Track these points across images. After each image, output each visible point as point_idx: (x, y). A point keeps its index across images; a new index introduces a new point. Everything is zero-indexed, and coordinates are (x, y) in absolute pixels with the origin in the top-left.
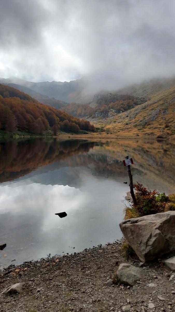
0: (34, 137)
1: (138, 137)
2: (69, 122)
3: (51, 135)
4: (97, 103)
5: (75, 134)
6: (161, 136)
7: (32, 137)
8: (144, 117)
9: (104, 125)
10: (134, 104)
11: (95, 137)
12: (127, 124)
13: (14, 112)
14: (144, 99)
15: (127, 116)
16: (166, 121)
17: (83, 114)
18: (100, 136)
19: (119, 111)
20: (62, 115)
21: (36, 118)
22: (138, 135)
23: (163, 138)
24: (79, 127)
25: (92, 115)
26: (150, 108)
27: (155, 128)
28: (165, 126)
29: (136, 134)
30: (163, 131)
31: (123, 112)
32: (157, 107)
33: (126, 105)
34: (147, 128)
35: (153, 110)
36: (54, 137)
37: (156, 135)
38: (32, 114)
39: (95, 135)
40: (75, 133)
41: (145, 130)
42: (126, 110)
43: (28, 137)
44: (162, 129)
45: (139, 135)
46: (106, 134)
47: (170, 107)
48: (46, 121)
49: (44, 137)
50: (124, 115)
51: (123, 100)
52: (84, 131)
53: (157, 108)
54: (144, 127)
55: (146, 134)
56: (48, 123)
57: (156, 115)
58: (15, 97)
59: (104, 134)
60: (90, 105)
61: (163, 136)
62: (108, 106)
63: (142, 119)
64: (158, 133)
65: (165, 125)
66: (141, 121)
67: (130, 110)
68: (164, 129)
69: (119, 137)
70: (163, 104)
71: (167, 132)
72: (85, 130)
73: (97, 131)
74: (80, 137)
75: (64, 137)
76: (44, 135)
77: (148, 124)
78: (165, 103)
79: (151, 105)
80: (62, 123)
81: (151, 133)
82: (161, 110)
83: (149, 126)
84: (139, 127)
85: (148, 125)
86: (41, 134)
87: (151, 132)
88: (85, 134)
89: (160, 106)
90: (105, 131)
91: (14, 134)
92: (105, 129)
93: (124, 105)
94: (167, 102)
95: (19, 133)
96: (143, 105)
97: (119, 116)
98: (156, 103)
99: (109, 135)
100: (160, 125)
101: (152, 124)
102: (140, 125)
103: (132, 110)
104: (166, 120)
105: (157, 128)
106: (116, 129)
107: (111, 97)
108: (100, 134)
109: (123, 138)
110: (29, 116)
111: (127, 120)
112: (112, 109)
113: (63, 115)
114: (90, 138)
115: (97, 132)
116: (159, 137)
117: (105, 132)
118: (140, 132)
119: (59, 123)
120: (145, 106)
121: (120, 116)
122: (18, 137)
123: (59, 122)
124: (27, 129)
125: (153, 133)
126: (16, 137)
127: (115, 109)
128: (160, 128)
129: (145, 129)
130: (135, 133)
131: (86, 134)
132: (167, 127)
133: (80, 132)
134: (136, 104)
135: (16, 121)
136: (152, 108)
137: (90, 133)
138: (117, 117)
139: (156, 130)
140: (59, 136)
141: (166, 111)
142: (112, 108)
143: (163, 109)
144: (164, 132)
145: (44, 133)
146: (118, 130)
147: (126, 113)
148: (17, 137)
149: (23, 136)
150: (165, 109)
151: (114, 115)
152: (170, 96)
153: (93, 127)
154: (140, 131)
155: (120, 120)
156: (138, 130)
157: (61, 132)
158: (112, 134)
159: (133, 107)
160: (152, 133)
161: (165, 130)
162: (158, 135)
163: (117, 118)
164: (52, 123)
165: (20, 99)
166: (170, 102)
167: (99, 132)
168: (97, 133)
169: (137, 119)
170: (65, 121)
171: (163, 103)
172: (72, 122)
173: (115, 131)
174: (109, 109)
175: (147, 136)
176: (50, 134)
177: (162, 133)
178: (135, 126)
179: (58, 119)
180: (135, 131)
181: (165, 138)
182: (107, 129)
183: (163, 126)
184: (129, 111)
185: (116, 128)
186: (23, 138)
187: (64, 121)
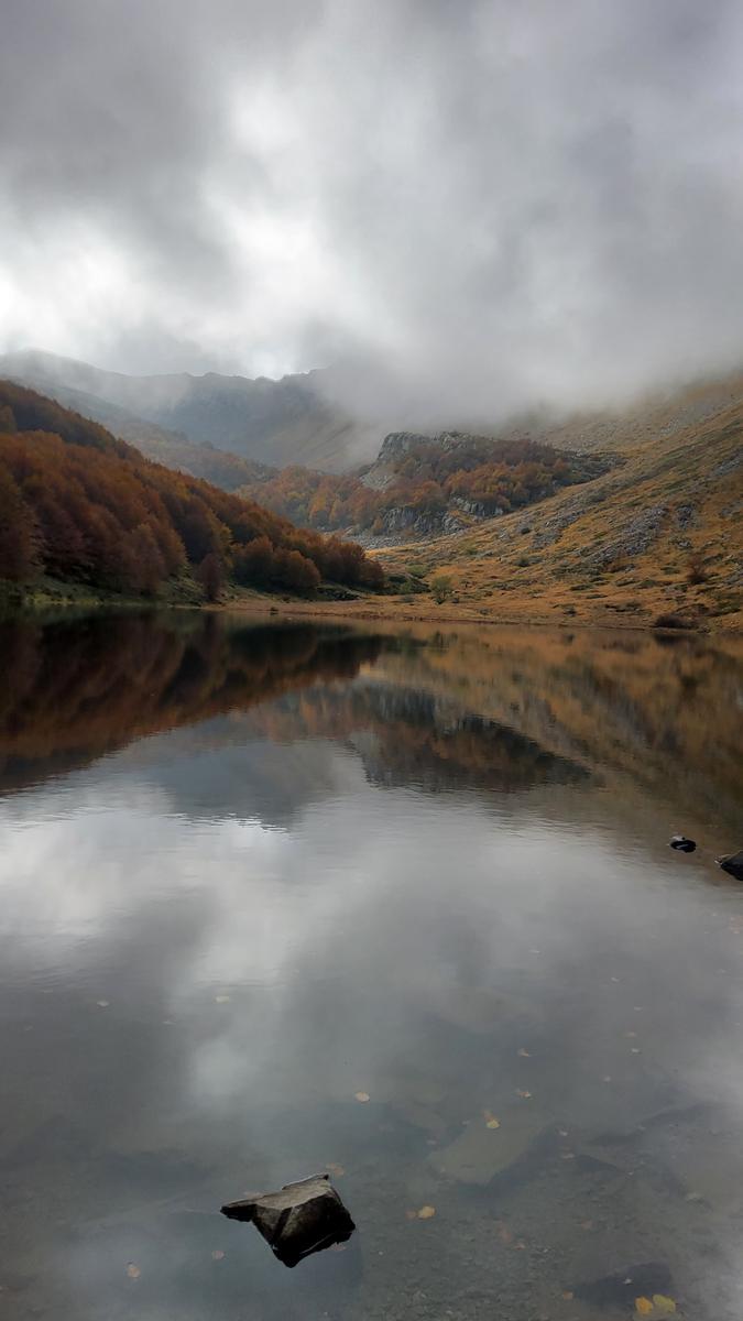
0: (119, 603)
1: (571, 620)
2: (275, 545)
3: (191, 599)
4: (396, 472)
5: (296, 599)
6: (674, 617)
7: (106, 603)
8: (597, 537)
9: (425, 567)
10: (554, 478)
11: (386, 614)
12: (524, 564)
13: (33, 494)
14: (597, 459)
15: (526, 531)
16: (691, 554)
17: (333, 513)
18: (405, 608)
19: (488, 508)
20: (244, 514)
21: (129, 523)
22: (573, 613)
23: (681, 627)
24: (316, 572)
25: (373, 523)
26: (625, 501)
27: (647, 584)
28: (687, 577)
29: (564, 606)
30: (680, 599)
31: (507, 512)
32: (653, 496)
33: (519, 484)
34: (613, 581)
35: (636, 508)
36: (207, 608)
37: (651, 613)
38: (112, 508)
39: (387, 603)
40: (299, 596)
41: (602, 590)
42: (518, 504)
43: (88, 602)
44: (676, 589)
45: (577, 609)
46: (433, 603)
47: (709, 496)
48: (174, 538)
49: (159, 605)
50: (510, 524)
51: (508, 463)
52: (340, 586)
53: (655, 499)
54: (598, 579)
55: (607, 607)
56: (182, 546)
57: (651, 528)
58: (40, 433)
59: (424, 601)
60: (367, 480)
61: (680, 619)
62: (442, 485)
63: (590, 544)
64: (658, 605)
65: (687, 572)
66: (584, 553)
67: (540, 505)
68: (685, 591)
69: (491, 617)
70: (678, 484)
71: (696, 600)
72: (343, 582)
73: (392, 590)
74: (319, 611)
75: (252, 608)
76: (160, 598)
77: (613, 564)
78: (687, 479)
79: (626, 487)
80: (242, 551)
81: (629, 605)
82: (669, 507)
83: (618, 576)
84: (577, 579)
85: (613, 572)
86: (147, 594)
87: (630, 598)
88: (343, 600)
89: (668, 491)
90: (429, 591)
91: (27, 587)
92: (429, 580)
93: (512, 484)
94: (696, 478)
95: (53, 585)
96: (595, 485)
97: (489, 529)
98: (647, 478)
99: (447, 608)
100: (667, 571)
101: (633, 567)
102: (579, 569)
103: (544, 505)
104: (695, 550)
105: (655, 583)
106: (474, 583)
107: (454, 446)
108: (409, 601)
109: (507, 623)
110: (96, 514)
111: (523, 547)
112: (460, 500)
113: (250, 515)
114: (364, 616)
115: (396, 594)
116: (665, 622)
117: (429, 595)
118: (579, 597)
119: (228, 551)
120: (602, 490)
121: (494, 530)
122: (46, 600)
123: (232, 544)
124: (87, 569)
125: (639, 605)
126: (36, 601)
127: (472, 501)
128: (669, 583)
129: (601, 588)
130: (561, 600)
131: (346, 602)
132: (698, 583)
133: (321, 591)
134: (563, 480)
135: (40, 532)
136: (631, 499)
137: (363, 595)
138: (481, 532)
139: (650, 590)
140: (230, 604)
141: (694, 513)
142: (460, 494)
143: (679, 505)
144: (687, 603)
145: (163, 588)
146: (488, 589)
147: (518, 518)
148: (41, 601)
149: (70, 597)
150: (689, 506)
151: (468, 526)
152: (710, 450)
153: (376, 570)
154: (580, 593)
155: (495, 546)
156: (574, 589)
157: (237, 587)
158: (459, 605)
159: (552, 495)
160: (633, 606)
161: (688, 595)
162: (660, 612)
163: (482, 539)
164: (198, 546)
165: (60, 440)
166: (708, 477)
167: (403, 594)
168: (397, 598)
169: (568, 545)
170: (256, 540)
171: (679, 479)
172: (288, 546)
173: (473, 590)
174: (449, 495)
175: (612, 618)
176: (189, 593)
177: (675, 606)
178: (561, 573)
179: (225, 532)
180: (559, 594)
181: (690, 628)
182: (436, 581)
183: (681, 577)
184: (532, 509)
185: (478, 578)
186: (70, 607)
187: (251, 544)
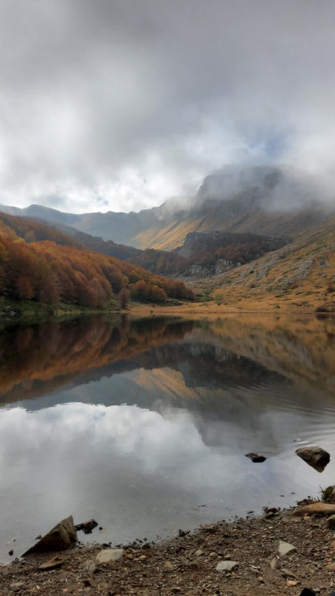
0: (89, 312)
1: (278, 310)
2: (147, 284)
3: (116, 309)
4: (193, 249)
5: (158, 306)
6: (324, 308)
7: (83, 312)
8: (284, 273)
9: (210, 289)
10: (262, 249)
11: (199, 311)
12: (253, 286)
14: (281, 240)
15: (252, 272)
16: (327, 279)
17: (167, 268)
18: (204, 308)
19: (235, 262)
20: (133, 271)
21: (90, 277)
22: (278, 307)
23: (327, 312)
24: (165, 294)
25: (184, 271)
26: (295, 257)
27: (308, 293)
28: (327, 289)
29: (274, 304)
30: (325, 300)
31: (243, 264)
32: (308, 255)
33: (247, 252)
34: (293, 292)
35: (300, 260)
36: (123, 312)
37: (312, 306)
38: (82, 271)
39: (196, 306)
40: (158, 304)
41: (289, 296)
42: (246, 260)
43: (77, 312)
44: (322, 295)
45: (280, 306)
46: (216, 305)
47: (332, 254)
48: (107, 282)
49: (104, 312)
50: (245, 270)
51: (242, 243)
52: (175, 300)
53: (308, 256)
54: (286, 292)
55: (293, 304)
56: (110, 286)
57: (308, 269)
59: (212, 304)
60: (180, 254)
61: (327, 308)
62: (213, 254)
63: (282, 277)
64: (316, 303)
65: (327, 287)
66: (280, 281)
67: (257, 260)
68: (326, 296)
69: (244, 311)
70: (317, 249)
71: (332, 299)
72: (176, 298)
73: (197, 300)
75: (141, 311)
76: (104, 309)
77: (293, 285)
78: (322, 247)
79: (295, 251)
80: (135, 286)
81: (303, 303)
82: (315, 259)
83: (295, 290)
84: (278, 292)
85: (293, 289)
86: (99, 307)
87: (303, 299)
88: (178, 305)
89: (313, 253)
90: (213, 300)
91: (54, 307)
92: (213, 295)
93: (244, 252)
94: (326, 246)
95: (63, 305)
96: (281, 251)
97: (235, 272)
98: (304, 247)
99: (223, 307)
100: (317, 287)
101: (302, 286)
102: (278, 288)
103: (258, 261)
104: (328, 278)
105: (312, 293)
106: (232, 296)
107: (218, 237)
108: (206, 305)
109: (251, 313)
110: (78, 275)
111: (252, 279)
112: (222, 260)
113: (136, 271)
114: (187, 312)
115: (199, 302)
116: (320, 310)
117: (213, 302)
118: (280, 300)
119: (127, 287)
120: (284, 253)
121: (238, 272)
122: (64, 312)
123: (129, 284)
124: (75, 298)
125: (307, 303)
126: (59, 312)
127: (227, 260)
128: (319, 293)
129: (288, 296)
130: (271, 302)
131: (179, 306)
132: (332, 292)
133: (168, 302)
134: (267, 249)
135: (58, 284)
136: (298, 256)
137: (185, 303)
138: (232, 273)
139: (311, 296)
140: (132, 309)
141: (326, 261)
142: (221, 257)
143: (319, 258)
144: (328, 301)
145: (105, 305)
146: (239, 298)
147: (249, 266)
148: (60, 313)
149: (70, 310)
150: (323, 258)
151: (226, 271)
152: (331, 234)
153: (190, 293)
154: (279, 299)
155: (240, 279)
156: (276, 297)
157: (133, 302)
158: (228, 305)
159: (262, 255)
160: (304, 303)
161: (328, 297)
162: (317, 305)
163: (233, 276)
164: (116, 288)
166: (331, 245)
167: (202, 302)
168: (200, 304)
169: (272, 278)
170: (139, 282)
171: (318, 246)
172: (152, 283)
173: (233, 299)
174: (217, 258)
175: (296, 308)
176: (115, 306)
177: (323, 303)
178: (270, 290)
179: (126, 279)
180: (271, 299)
181: (332, 312)
182: (217, 296)
183: (324, 289)
184: (253, 263)
185: (233, 293)
186: (70, 314)
187: (137, 283)
